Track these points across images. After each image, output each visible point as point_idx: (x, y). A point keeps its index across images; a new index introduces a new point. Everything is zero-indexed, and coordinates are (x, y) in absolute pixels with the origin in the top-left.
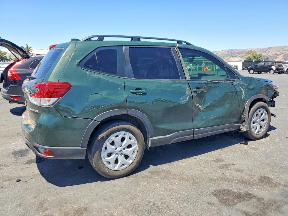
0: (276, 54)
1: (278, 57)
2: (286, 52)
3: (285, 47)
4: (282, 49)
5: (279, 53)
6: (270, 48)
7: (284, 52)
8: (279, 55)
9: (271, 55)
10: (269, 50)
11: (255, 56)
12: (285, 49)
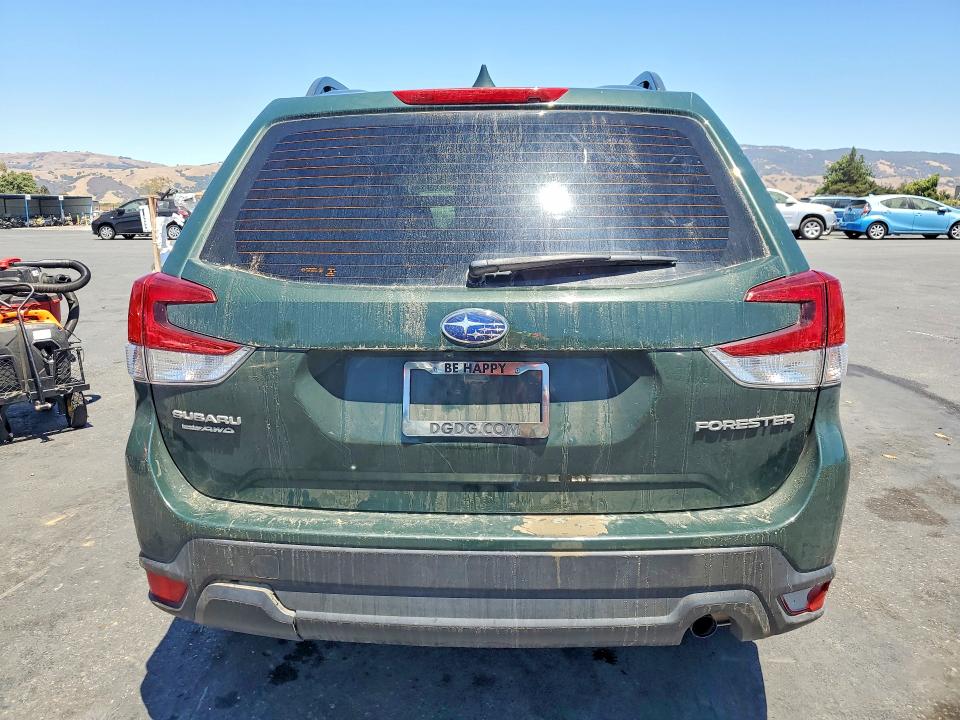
0: (64, 177)
1: (75, 187)
2: (94, 170)
3: (88, 155)
4: (80, 160)
5: (73, 173)
6: (41, 156)
7: (87, 171)
8: (76, 179)
9: (50, 177)
10: (42, 163)
11: (10, 179)
12: (89, 161)
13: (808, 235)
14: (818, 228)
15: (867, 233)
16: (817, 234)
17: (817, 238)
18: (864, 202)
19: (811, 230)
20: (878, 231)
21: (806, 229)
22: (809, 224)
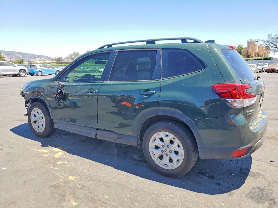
13: (22, 75)
14: (24, 73)
15: (37, 74)
16: (24, 75)
17: (24, 76)
18: (35, 66)
19: (22, 74)
20: (40, 73)
21: (21, 74)
22: (21, 72)
